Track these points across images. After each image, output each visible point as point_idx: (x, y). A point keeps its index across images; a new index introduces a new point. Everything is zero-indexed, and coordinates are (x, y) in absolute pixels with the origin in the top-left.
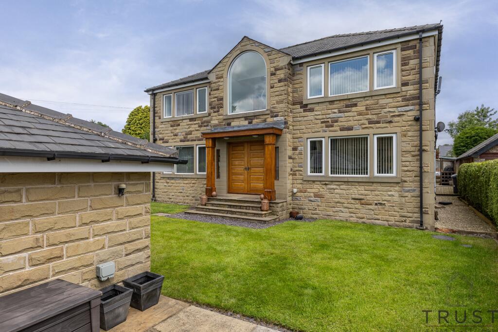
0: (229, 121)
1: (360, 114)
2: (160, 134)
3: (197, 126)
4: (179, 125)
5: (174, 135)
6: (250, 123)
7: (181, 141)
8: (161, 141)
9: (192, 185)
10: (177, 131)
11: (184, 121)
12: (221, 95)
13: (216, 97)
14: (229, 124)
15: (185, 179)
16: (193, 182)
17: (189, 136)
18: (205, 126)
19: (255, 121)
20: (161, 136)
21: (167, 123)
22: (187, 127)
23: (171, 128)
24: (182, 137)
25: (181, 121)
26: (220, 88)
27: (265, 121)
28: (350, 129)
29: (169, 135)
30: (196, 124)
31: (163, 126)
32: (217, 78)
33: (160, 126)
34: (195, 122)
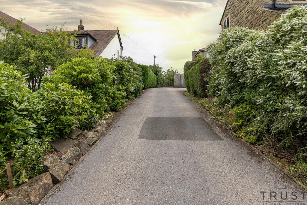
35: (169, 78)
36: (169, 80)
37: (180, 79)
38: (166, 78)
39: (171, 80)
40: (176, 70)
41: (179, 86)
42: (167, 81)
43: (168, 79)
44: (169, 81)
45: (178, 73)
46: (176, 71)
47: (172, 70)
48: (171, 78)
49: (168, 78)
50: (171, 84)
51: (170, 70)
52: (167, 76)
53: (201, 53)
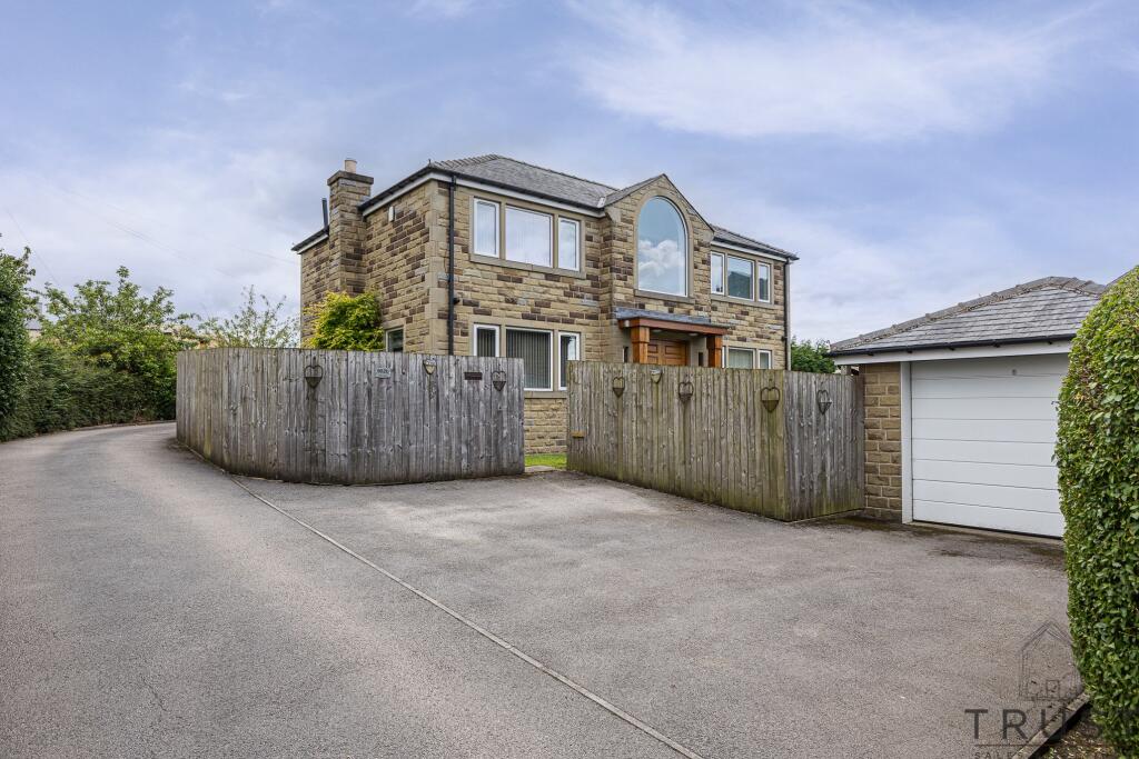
0: (643, 301)
1: (751, 325)
2: (467, 289)
3: (561, 292)
4: (520, 281)
5: (507, 301)
6: (671, 311)
7: (525, 317)
8: (471, 309)
9: (550, 413)
10: (516, 293)
11: (533, 275)
12: (631, 252)
13: (622, 253)
14: (642, 306)
15: (534, 401)
16: (553, 407)
17: (544, 311)
18: (578, 297)
19: (676, 310)
20: (468, 295)
21: (489, 268)
22: (541, 289)
23: (501, 284)
24: (528, 310)
25: (526, 274)
26: (630, 239)
27: (688, 313)
28: (744, 340)
29: (496, 297)
30: (562, 288)
31: (475, 272)
32: (623, 220)
33: (468, 271)
34: (559, 284)
35: (109, 349)
36: (102, 364)
37: (312, 399)
38: (79, 353)
39: (121, 367)
40: (161, 294)
41: (299, 465)
42: (84, 373)
43: (94, 360)
44: (107, 372)
45: (175, 315)
46: (158, 300)
47: (129, 291)
48: (127, 349)
49: (96, 351)
50: (124, 400)
51: (113, 291)
52: (91, 335)
53: (434, 188)
